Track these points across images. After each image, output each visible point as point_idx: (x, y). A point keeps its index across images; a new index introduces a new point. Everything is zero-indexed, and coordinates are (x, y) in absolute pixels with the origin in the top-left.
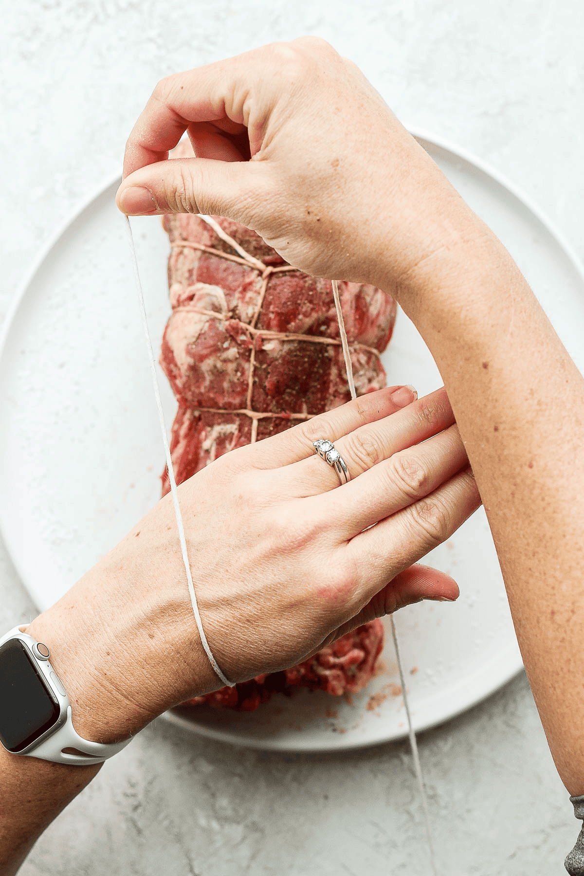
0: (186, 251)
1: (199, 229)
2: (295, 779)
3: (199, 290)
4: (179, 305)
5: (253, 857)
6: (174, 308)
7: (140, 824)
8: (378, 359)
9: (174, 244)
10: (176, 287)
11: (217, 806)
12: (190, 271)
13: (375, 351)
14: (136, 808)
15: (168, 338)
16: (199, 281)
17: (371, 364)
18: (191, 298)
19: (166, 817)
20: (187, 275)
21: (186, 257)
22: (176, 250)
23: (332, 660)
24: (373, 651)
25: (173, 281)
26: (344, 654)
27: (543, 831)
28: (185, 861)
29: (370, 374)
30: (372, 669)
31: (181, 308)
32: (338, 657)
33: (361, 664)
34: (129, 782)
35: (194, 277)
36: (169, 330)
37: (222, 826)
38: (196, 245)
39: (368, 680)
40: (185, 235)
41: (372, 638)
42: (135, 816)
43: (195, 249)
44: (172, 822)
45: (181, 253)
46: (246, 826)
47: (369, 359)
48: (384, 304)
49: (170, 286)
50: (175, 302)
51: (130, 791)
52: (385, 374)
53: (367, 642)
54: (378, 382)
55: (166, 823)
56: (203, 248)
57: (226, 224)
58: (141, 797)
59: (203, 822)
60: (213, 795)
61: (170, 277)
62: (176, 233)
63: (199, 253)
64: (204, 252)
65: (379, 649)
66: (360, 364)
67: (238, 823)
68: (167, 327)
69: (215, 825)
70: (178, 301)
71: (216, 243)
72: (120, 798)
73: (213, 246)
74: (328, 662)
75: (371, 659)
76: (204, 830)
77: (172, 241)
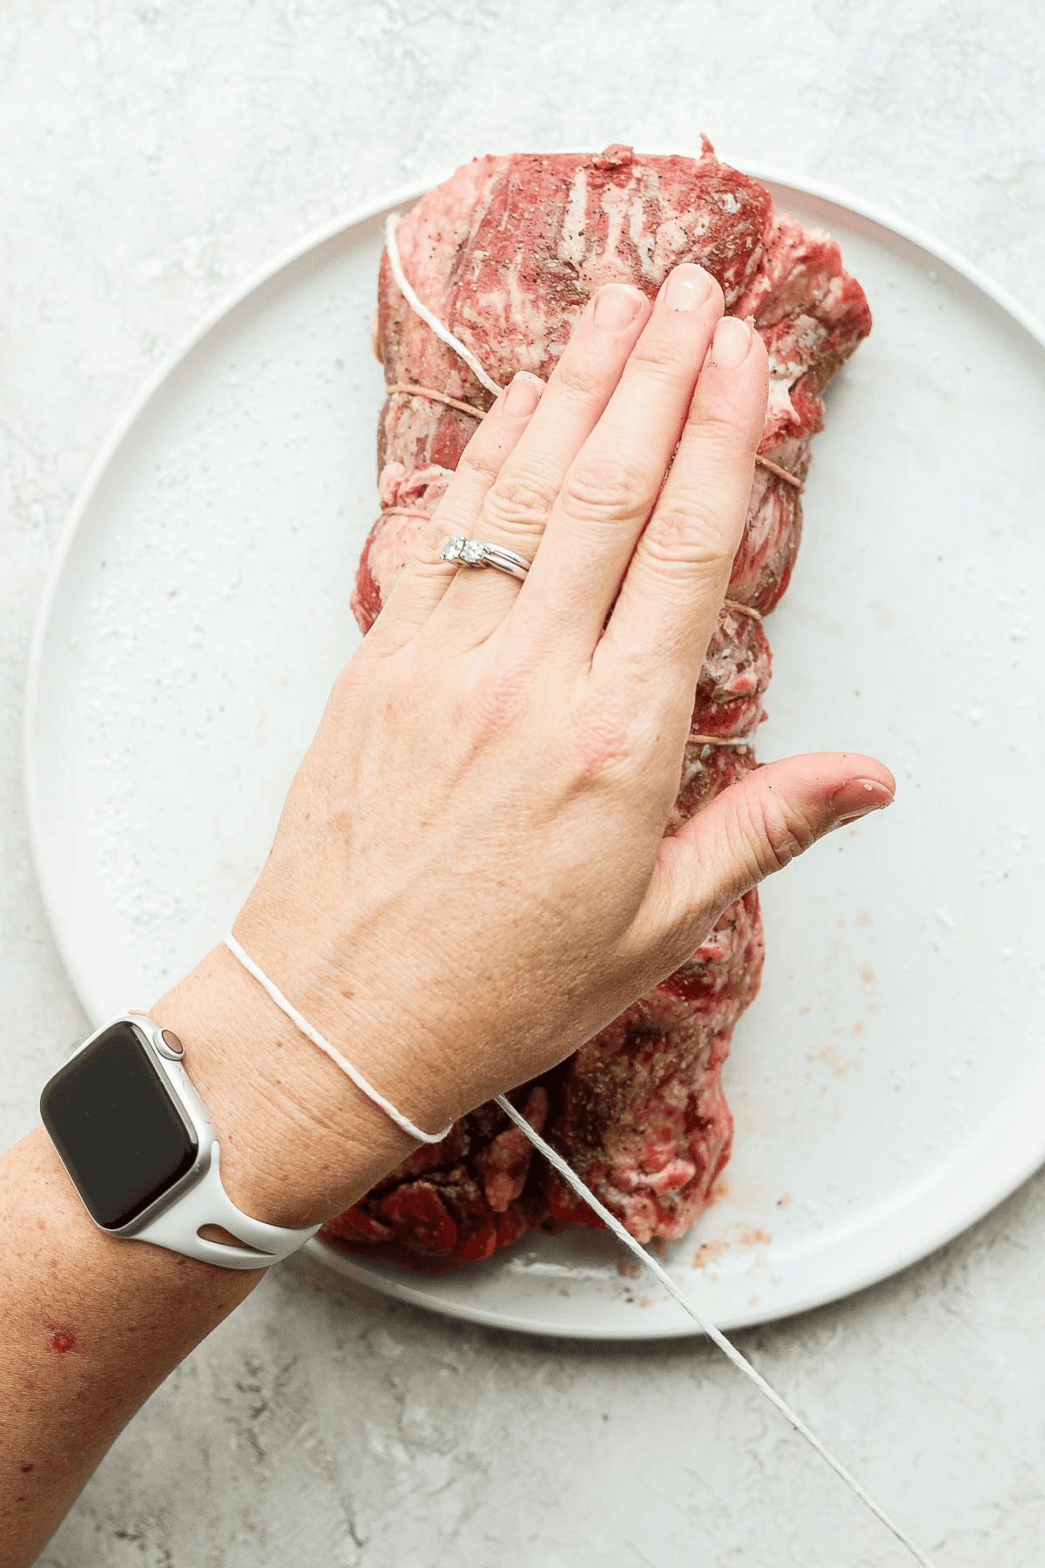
0: (415, 402)
1: (444, 365)
2: (551, 1380)
3: (433, 478)
4: (395, 504)
5: (466, 1516)
6: (385, 506)
7: (263, 1441)
8: (758, 627)
9: (394, 388)
10: (393, 469)
11: (405, 1421)
12: (421, 442)
13: (754, 613)
14: (258, 1412)
15: (370, 562)
16: (434, 461)
17: (745, 637)
18: (420, 491)
19: (311, 1433)
20: (414, 448)
21: (414, 414)
22: (398, 399)
23: (635, 1178)
24: (712, 1165)
25: (388, 457)
26: (659, 1168)
27: (996, 1506)
28: (342, 1515)
29: (743, 654)
30: (708, 1194)
31: (397, 509)
32: (647, 1174)
33: (688, 1188)
34: (247, 1364)
35: (428, 454)
36: (373, 548)
37: (413, 1457)
38: (435, 395)
39: (699, 1214)
40: (415, 372)
41: (712, 1141)
42: (256, 1426)
43: (433, 401)
44: (321, 1442)
45: (406, 405)
46: (457, 1460)
47: (742, 626)
48: (777, 526)
49: (382, 465)
50: (388, 498)
51: (249, 1381)
52: (770, 656)
53: (702, 1148)
54: (756, 671)
55: (311, 1443)
56: (447, 400)
57: (492, 360)
58: (266, 1393)
59: (377, 1446)
60: (400, 1400)
61: (382, 448)
62: (400, 368)
63: (439, 409)
64: (449, 408)
65: (723, 1160)
66: (726, 635)
67: (442, 1453)
68: (369, 542)
69: (399, 1453)
70: (395, 494)
71: (471, 392)
72: (230, 1391)
73: (465, 399)
74: (628, 1181)
75: (706, 1179)
76: (378, 1461)
77: (391, 381)
